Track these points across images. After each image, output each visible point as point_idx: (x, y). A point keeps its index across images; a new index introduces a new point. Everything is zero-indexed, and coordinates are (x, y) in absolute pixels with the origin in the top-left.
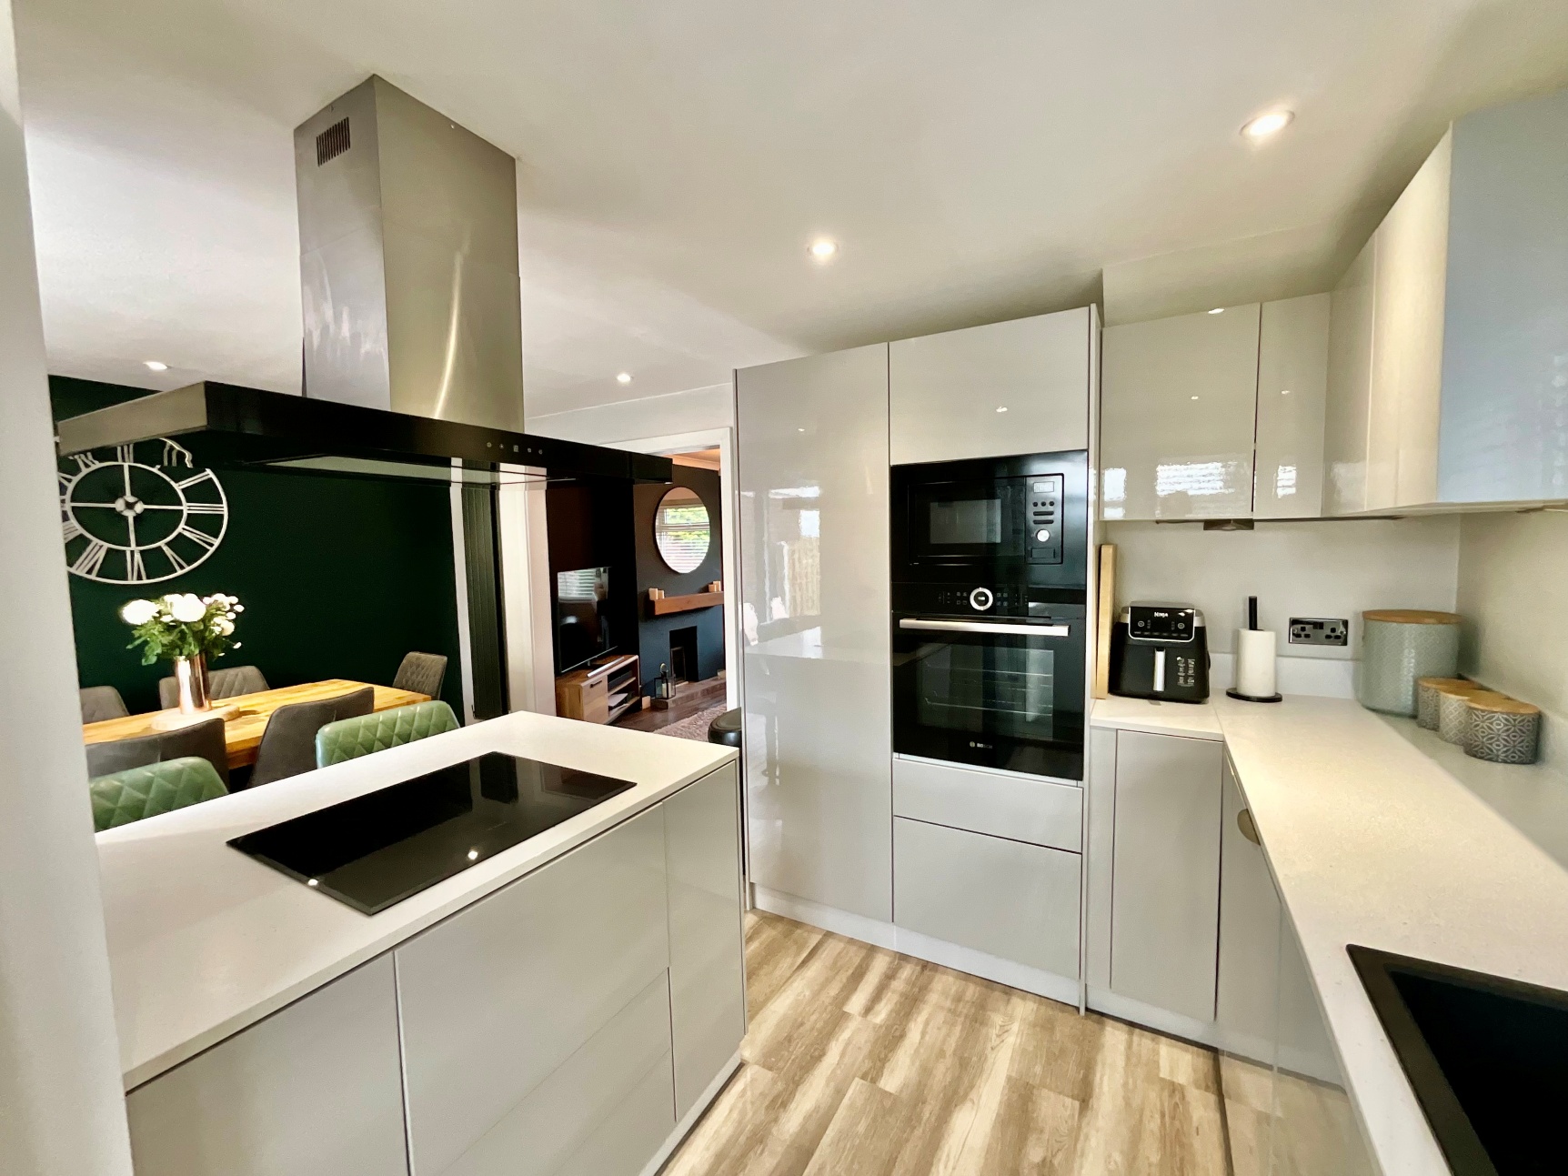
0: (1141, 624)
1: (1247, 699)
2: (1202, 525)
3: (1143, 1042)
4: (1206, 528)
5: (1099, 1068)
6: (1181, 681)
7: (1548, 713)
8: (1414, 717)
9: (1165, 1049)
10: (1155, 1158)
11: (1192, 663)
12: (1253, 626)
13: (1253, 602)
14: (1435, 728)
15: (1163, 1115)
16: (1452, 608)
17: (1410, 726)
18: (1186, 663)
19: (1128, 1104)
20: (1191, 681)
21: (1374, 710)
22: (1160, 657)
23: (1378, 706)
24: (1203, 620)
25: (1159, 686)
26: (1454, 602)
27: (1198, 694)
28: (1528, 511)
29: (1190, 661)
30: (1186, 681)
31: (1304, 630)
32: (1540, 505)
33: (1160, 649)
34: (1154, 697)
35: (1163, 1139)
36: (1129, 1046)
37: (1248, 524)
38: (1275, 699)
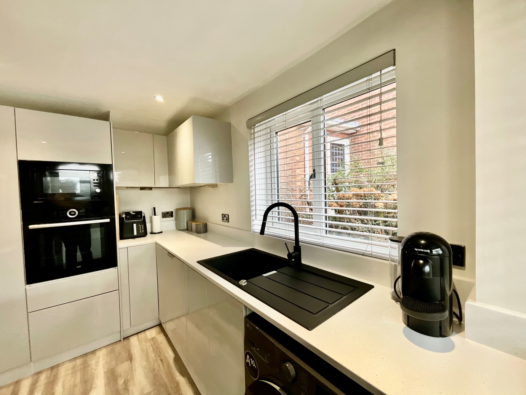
0: (128, 217)
1: (155, 233)
2: (139, 189)
3: (142, 335)
4: (141, 190)
5: (132, 349)
6: (140, 231)
7: (207, 223)
8: (187, 230)
9: (147, 332)
10: (153, 355)
11: (143, 226)
12: (155, 215)
13: (154, 208)
14: (192, 231)
15: (152, 346)
16: (190, 207)
17: (186, 231)
18: (141, 226)
19: (143, 351)
20: (143, 231)
21: (180, 230)
22: (135, 225)
23: (181, 229)
24: (144, 214)
25: (135, 233)
26: (190, 206)
27: (144, 234)
28: (201, 186)
29: (142, 225)
30: (142, 231)
31: (166, 215)
32: (204, 185)
33: (135, 223)
34: (134, 237)
35: (154, 350)
36: (138, 338)
37: (151, 188)
38: (161, 232)
